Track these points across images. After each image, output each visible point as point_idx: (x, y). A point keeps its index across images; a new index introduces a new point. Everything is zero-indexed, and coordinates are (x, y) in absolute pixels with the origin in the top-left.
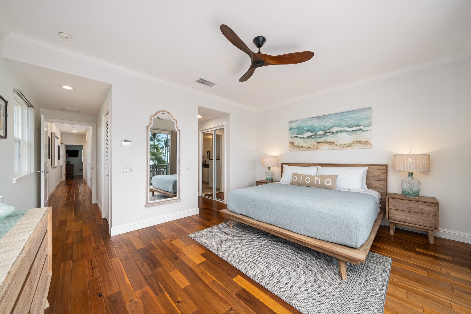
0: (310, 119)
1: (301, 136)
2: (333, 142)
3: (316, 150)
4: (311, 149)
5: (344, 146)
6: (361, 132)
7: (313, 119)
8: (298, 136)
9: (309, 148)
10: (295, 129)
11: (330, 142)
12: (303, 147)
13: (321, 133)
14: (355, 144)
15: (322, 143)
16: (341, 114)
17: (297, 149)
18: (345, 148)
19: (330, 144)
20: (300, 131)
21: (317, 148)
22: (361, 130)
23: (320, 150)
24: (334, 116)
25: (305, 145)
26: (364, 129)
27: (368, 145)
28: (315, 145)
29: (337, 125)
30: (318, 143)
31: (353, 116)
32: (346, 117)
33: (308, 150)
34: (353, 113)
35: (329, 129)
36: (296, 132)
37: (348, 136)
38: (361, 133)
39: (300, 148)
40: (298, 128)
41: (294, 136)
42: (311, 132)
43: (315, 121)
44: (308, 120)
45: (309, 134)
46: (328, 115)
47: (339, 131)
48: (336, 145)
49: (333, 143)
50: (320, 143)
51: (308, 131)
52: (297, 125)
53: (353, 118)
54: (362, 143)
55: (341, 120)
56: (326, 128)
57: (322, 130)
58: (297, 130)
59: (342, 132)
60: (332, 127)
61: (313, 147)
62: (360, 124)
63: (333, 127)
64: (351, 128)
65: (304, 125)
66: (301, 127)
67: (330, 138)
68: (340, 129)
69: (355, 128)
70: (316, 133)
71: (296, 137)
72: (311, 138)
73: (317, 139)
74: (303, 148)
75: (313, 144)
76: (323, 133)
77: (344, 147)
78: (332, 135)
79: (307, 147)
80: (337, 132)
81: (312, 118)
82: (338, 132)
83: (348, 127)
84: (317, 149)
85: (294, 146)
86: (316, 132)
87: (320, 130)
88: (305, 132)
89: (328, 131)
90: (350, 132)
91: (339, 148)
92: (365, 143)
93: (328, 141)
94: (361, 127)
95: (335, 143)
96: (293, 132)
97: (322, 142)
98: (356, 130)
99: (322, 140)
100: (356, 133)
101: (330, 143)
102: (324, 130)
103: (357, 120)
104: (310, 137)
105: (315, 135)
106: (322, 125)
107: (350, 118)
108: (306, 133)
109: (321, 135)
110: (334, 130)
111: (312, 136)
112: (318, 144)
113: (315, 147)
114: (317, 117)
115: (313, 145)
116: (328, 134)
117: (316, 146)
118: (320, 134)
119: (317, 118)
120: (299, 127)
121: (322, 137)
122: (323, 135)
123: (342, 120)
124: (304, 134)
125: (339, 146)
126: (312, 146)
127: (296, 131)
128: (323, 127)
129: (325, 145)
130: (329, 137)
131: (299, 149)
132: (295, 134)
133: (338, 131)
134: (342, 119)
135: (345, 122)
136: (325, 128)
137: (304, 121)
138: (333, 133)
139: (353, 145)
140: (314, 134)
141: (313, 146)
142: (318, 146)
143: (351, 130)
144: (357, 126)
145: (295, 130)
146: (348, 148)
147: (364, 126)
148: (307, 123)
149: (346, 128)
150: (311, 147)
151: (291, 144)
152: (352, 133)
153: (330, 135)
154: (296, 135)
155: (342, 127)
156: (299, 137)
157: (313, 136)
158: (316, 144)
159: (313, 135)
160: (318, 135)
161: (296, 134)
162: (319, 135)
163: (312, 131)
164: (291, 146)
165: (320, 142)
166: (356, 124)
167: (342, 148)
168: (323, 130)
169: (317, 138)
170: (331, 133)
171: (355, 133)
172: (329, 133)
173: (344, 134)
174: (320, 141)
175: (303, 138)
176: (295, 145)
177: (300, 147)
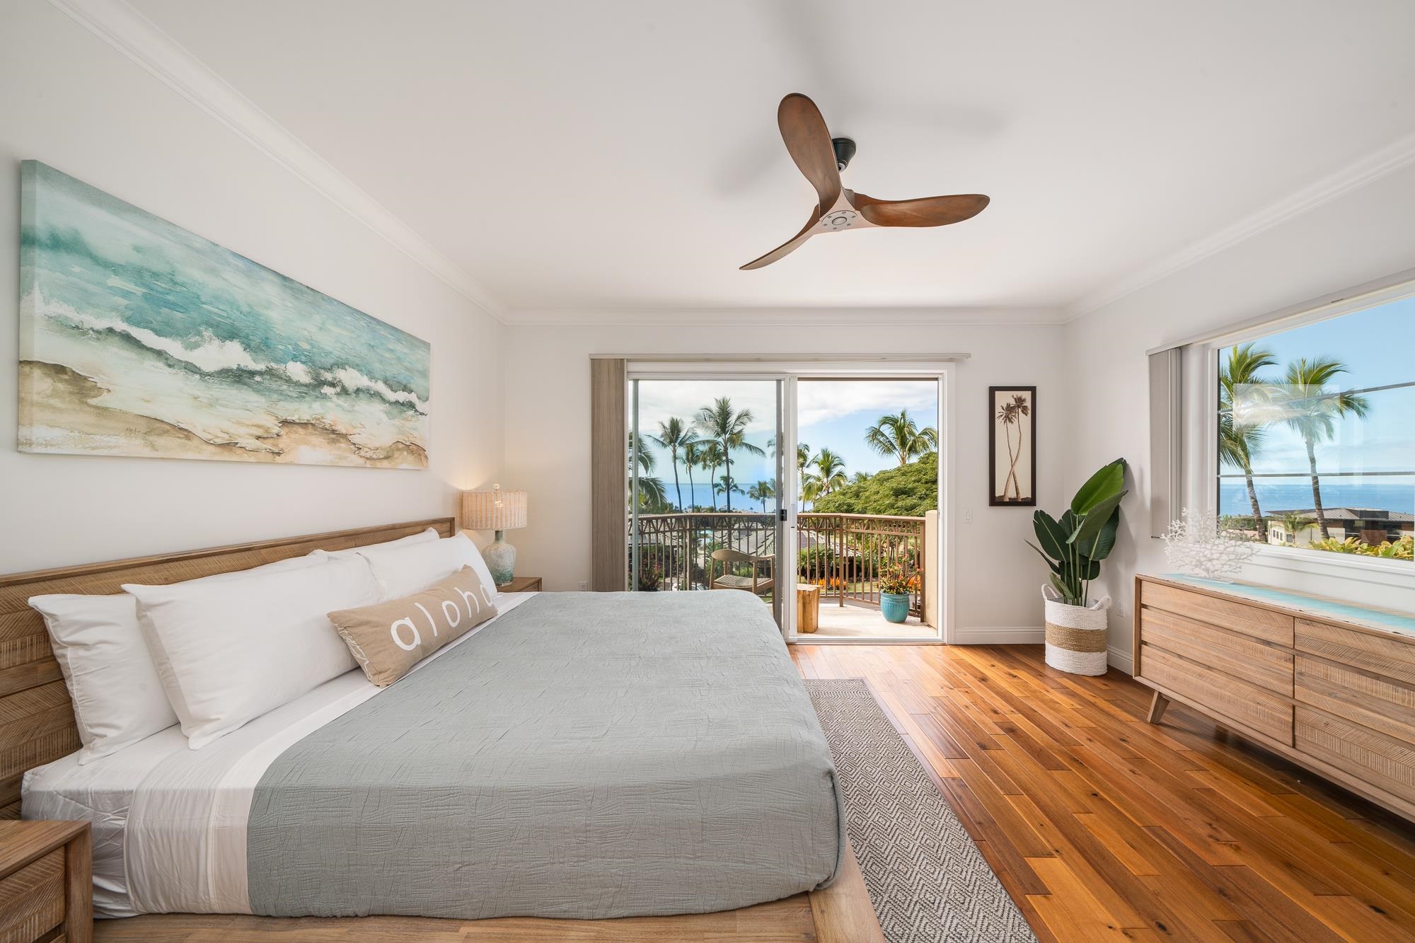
0: (240, 263)
1: (172, 347)
2: (344, 432)
3: (273, 463)
4: (246, 457)
5: (375, 456)
6: (411, 412)
7: (264, 273)
8: (146, 336)
9: (229, 446)
10: (116, 273)
11: (333, 432)
12: (187, 434)
13: (298, 371)
14: (399, 452)
15: (301, 430)
16: (370, 323)
17: (136, 445)
18: (378, 464)
19: (334, 441)
20: (164, 310)
21: (279, 454)
22: (411, 405)
23: (291, 464)
24: (349, 318)
25: (205, 423)
26: (420, 406)
27: (423, 458)
28: (267, 430)
29: (358, 361)
30: (285, 423)
31: (399, 347)
32: (383, 344)
33: (226, 456)
34: (399, 340)
35: (330, 369)
36: (125, 302)
37: (384, 418)
38: (412, 416)
39: (161, 441)
40: (147, 276)
41: (102, 324)
42: (247, 347)
43: (270, 291)
44: (231, 259)
45: (234, 355)
46: (330, 300)
47: (363, 391)
48: (352, 446)
49: (344, 436)
50: (296, 428)
51: (229, 334)
52: (137, 249)
53: (399, 359)
54: (412, 452)
55: (370, 345)
56: (323, 360)
57: (303, 359)
58: (139, 290)
59: (373, 399)
60: (341, 365)
61: (258, 443)
62: (412, 386)
63: (347, 367)
64: (392, 390)
65: (193, 273)
66: (176, 283)
67: (332, 410)
68: (364, 382)
69: (402, 396)
70: (274, 365)
71: (127, 338)
72: (245, 384)
73: (280, 401)
74: (188, 438)
75: (259, 426)
76: (306, 379)
77: (374, 459)
78: (341, 401)
79: (219, 441)
80: (358, 391)
81: (254, 267)
82: (361, 395)
83: (386, 382)
84: (277, 457)
85: (102, 411)
86: (278, 361)
87: (295, 358)
88: (208, 333)
89: (328, 376)
90: (391, 403)
91: (361, 461)
92: (417, 451)
93: (328, 421)
94: (413, 397)
95: (350, 437)
96: (91, 287)
97: (305, 425)
98: (403, 404)
99: (304, 410)
100: (404, 415)
101: (334, 435)
102: (313, 362)
103: (407, 369)
104: (239, 377)
105: (270, 372)
106: (305, 333)
107: (392, 351)
108: (217, 342)
109: (297, 384)
110: (351, 378)
111: (252, 374)
112: (283, 433)
113: (268, 445)
114: (285, 278)
115: (259, 432)
116: (327, 390)
117: (271, 441)
118: (295, 378)
119: (285, 286)
120: (155, 275)
121: (301, 396)
122: (306, 385)
123: (373, 347)
124: (195, 346)
125: (362, 453)
126: (252, 435)
127: (126, 294)
128: (307, 347)
129: (318, 440)
130: (329, 404)
131: (153, 447)
132: (114, 309)
133: (361, 387)
134: (372, 343)
135: (381, 362)
136: (316, 358)
137: (197, 251)
138: (345, 391)
139: (397, 454)
140: (261, 367)
141: (258, 438)
142: (283, 443)
143: (392, 396)
144: (406, 388)
145: (115, 281)
146: (385, 463)
147: (419, 398)
148: (224, 279)
149: (380, 387)
150: (243, 442)
151: (61, 386)
152: (395, 411)
153: (335, 398)
154: (120, 326)
155: (371, 376)
156: (159, 354)
157: (258, 378)
158: (276, 430)
159: (260, 373)
160: (287, 381)
161: (128, 320)
162: (289, 381)
163: (253, 344)
164: (55, 402)
165: (293, 423)
166: (404, 382)
167: (369, 464)
168: (308, 359)
169: (281, 393)
170: (338, 389)
171: (401, 412)
172: (333, 385)
173: (377, 408)
174: (295, 418)
175: (191, 368)
176: (106, 409)
177: (156, 427)
